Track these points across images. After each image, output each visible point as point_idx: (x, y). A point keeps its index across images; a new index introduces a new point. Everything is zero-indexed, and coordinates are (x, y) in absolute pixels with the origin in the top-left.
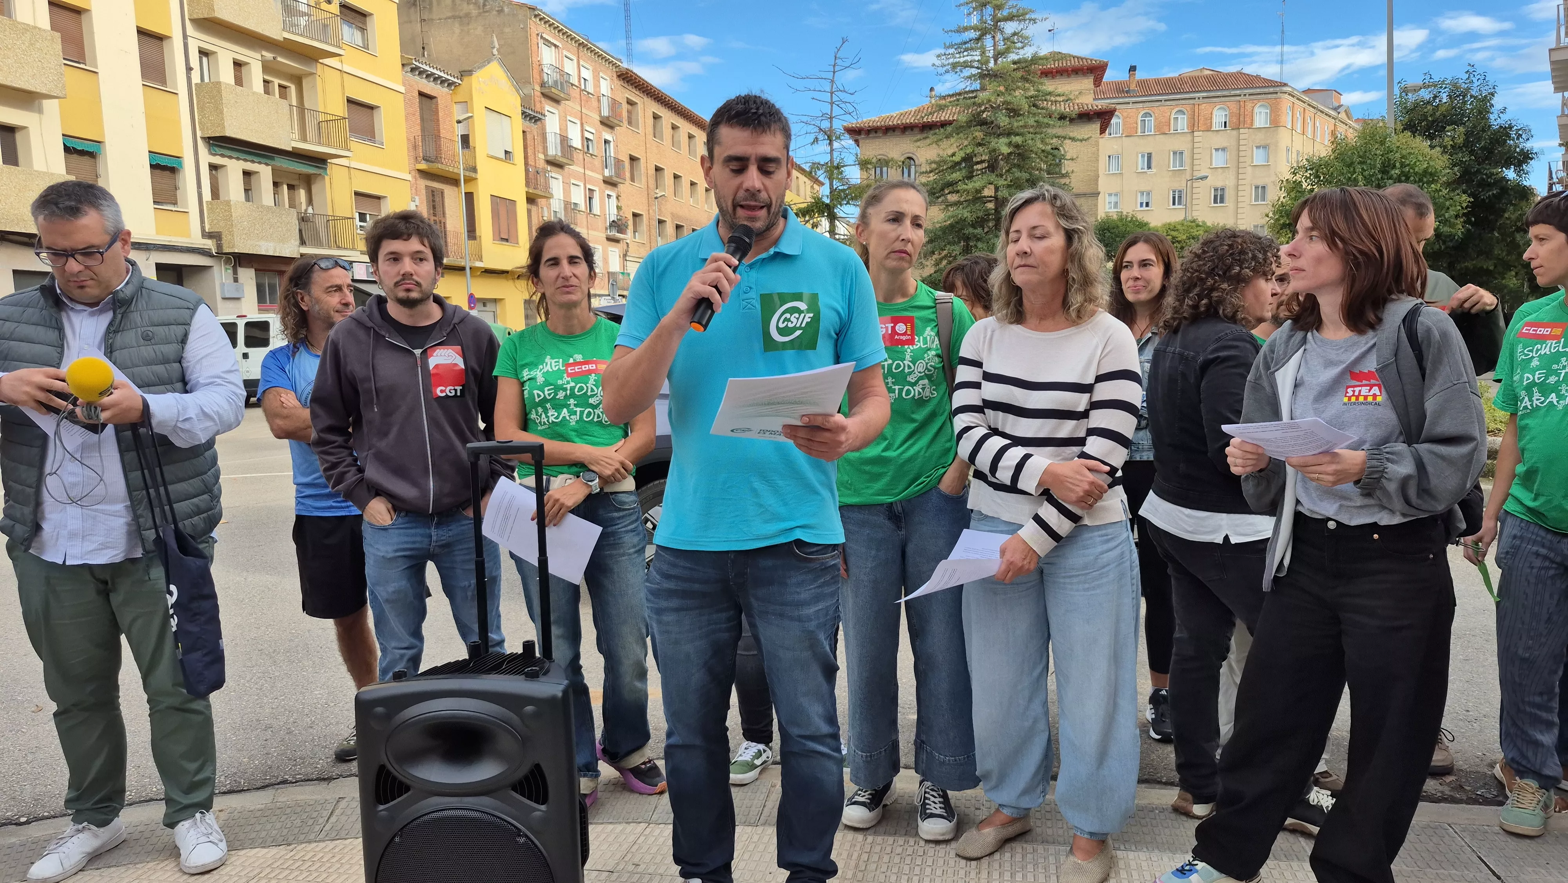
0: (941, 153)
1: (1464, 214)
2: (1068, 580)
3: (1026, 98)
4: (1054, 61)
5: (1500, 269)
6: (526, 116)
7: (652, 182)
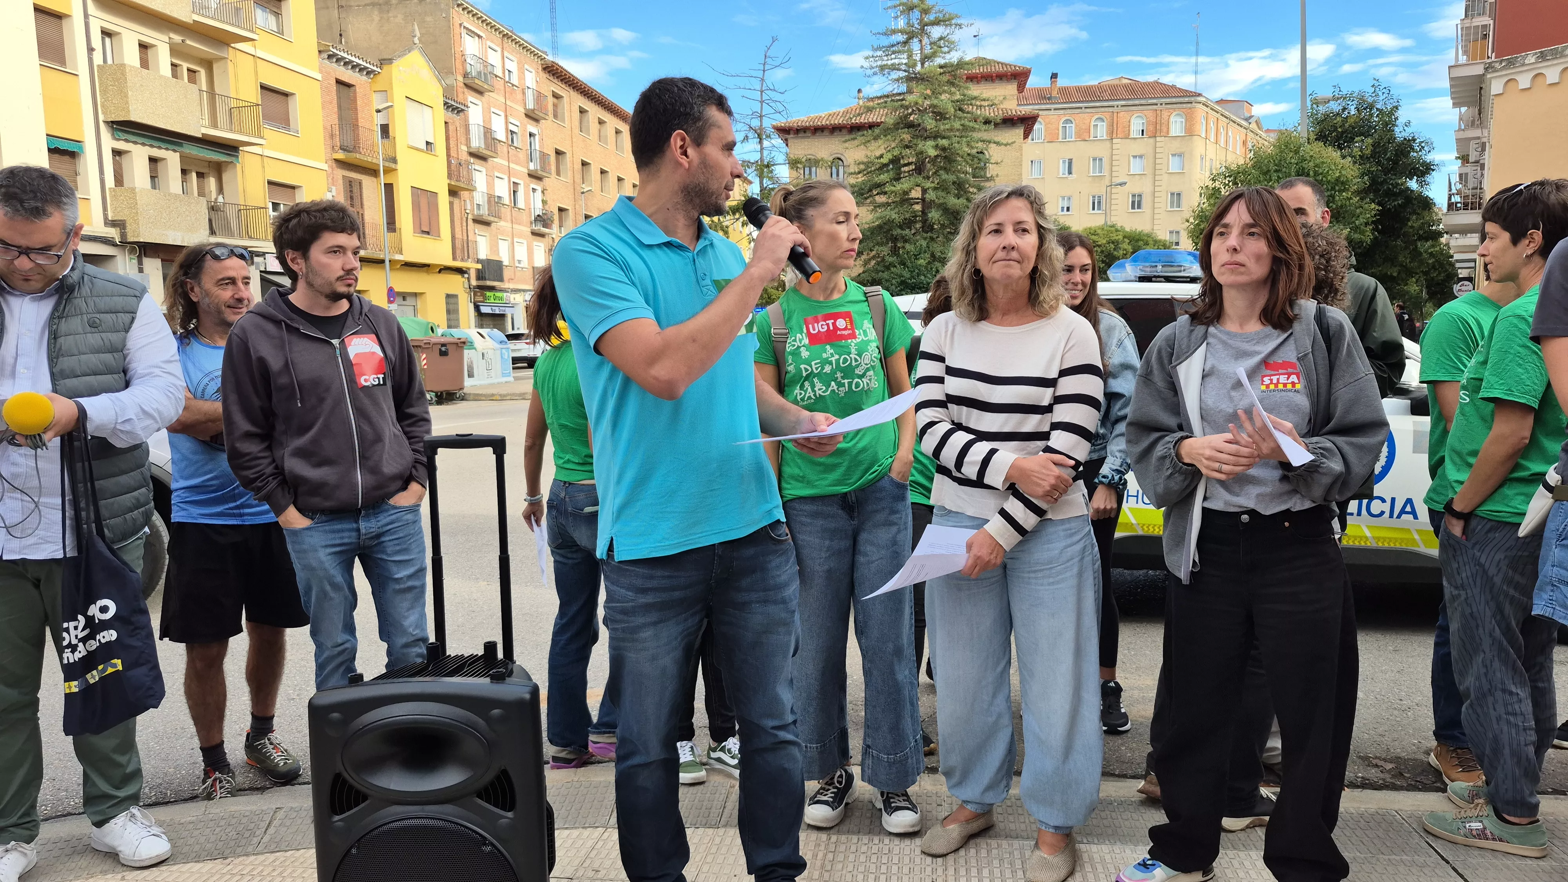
0: (869, 154)
1: (1373, 222)
2: (1032, 575)
3: (952, 101)
4: (979, 66)
5: (1404, 276)
6: (448, 107)
7: (578, 177)
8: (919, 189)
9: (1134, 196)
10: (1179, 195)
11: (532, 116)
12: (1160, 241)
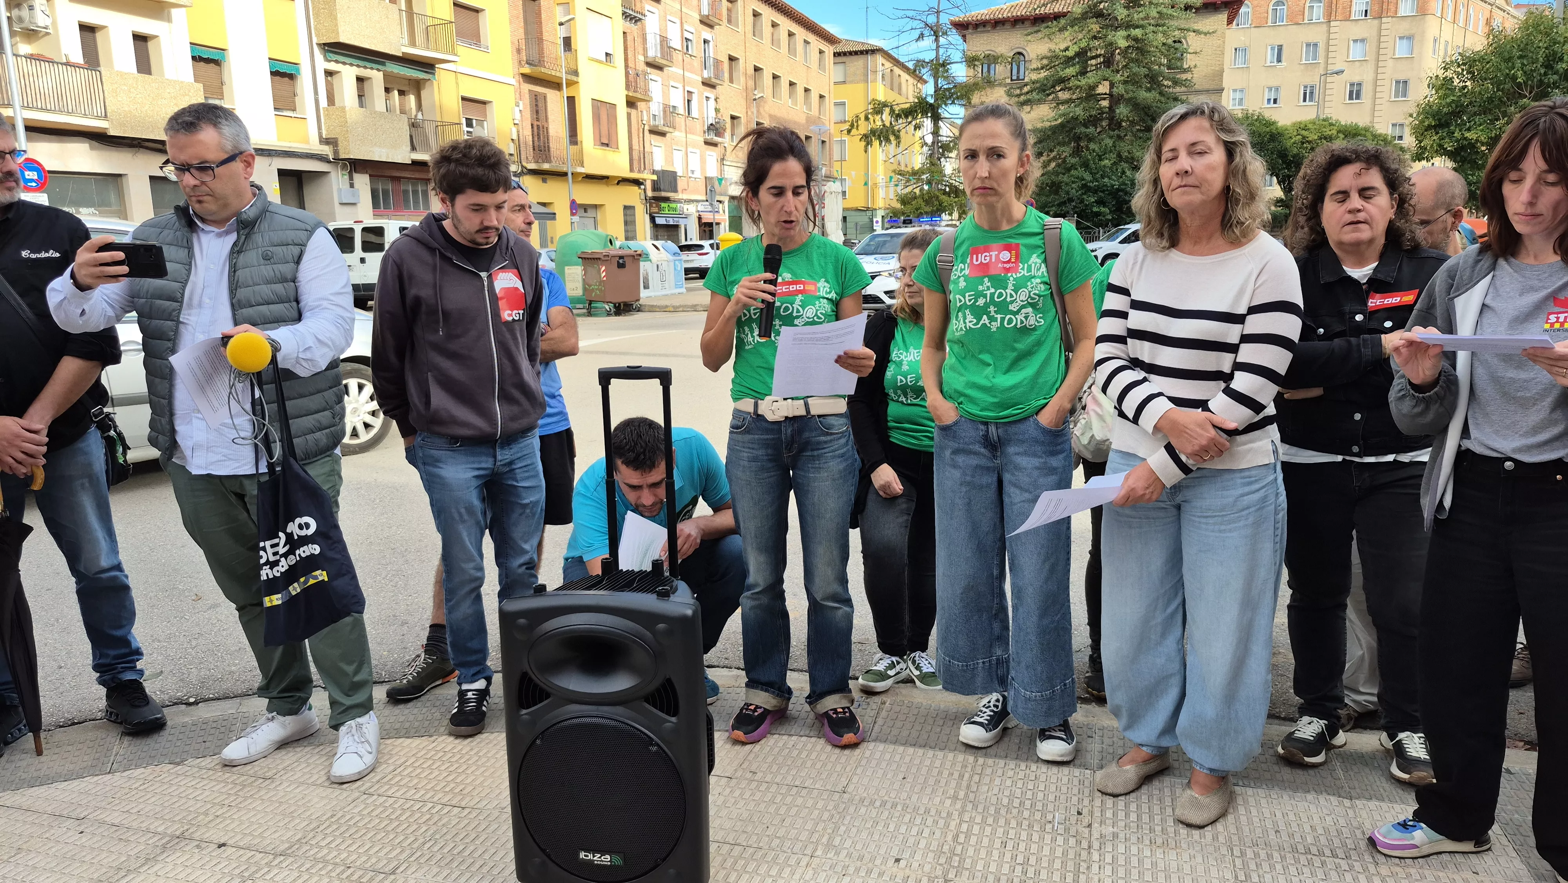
0: (1053, 47)
2: (1203, 520)
6: (626, 17)
7: (751, 83)
8: (1107, 83)
9: (1352, 85)
10: (1405, 82)
11: (707, 23)
12: (1380, 135)
